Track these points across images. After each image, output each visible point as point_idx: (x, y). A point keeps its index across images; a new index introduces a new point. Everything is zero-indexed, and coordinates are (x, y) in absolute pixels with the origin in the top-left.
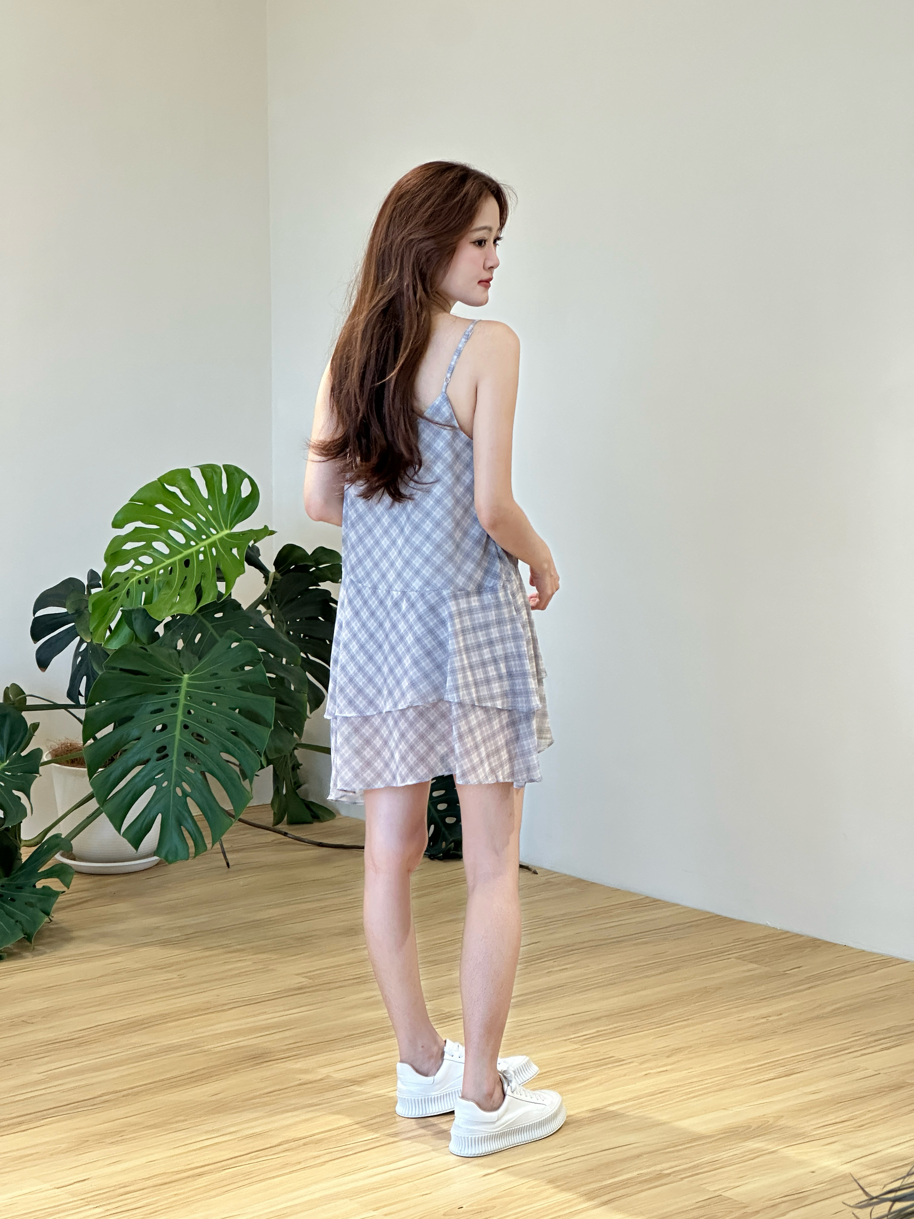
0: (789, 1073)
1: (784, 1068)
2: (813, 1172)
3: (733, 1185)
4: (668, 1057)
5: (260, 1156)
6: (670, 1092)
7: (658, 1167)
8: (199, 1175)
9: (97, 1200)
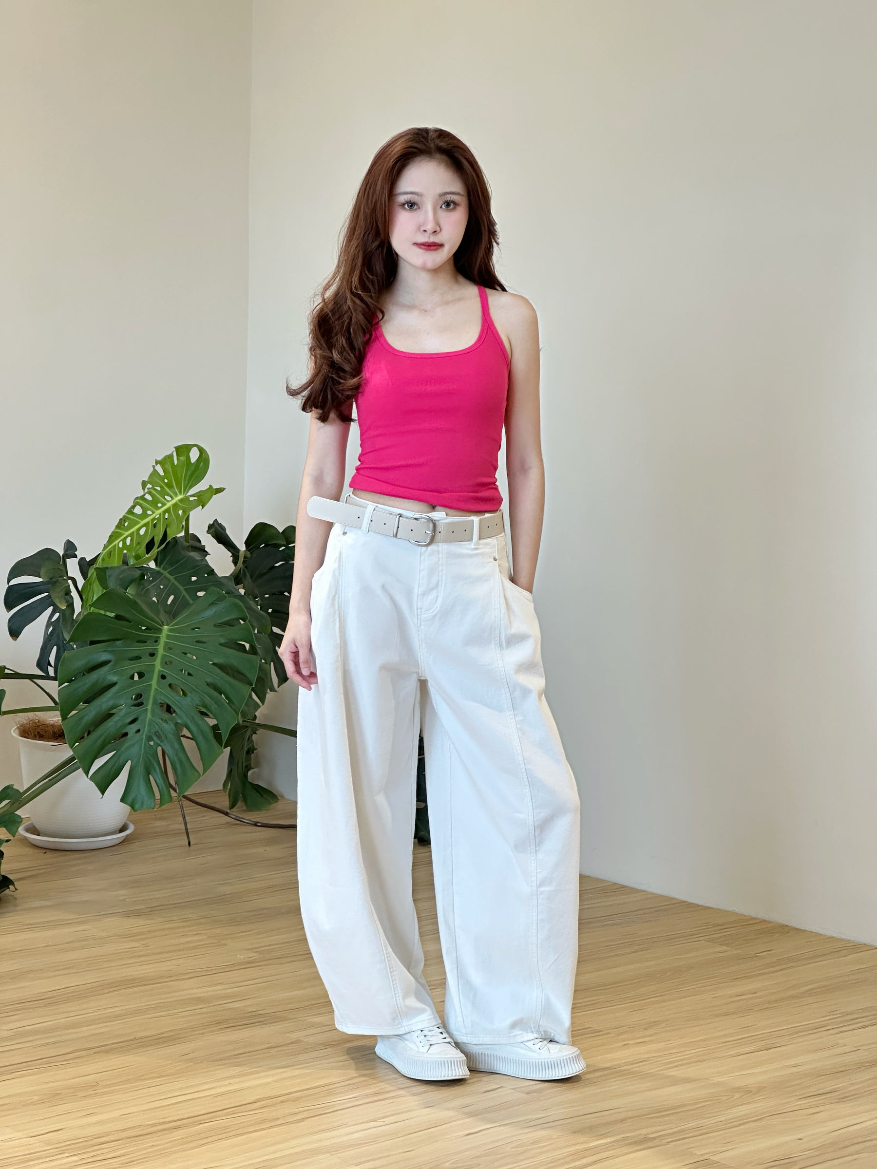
0: (768, 1047)
1: (762, 1042)
2: (800, 1139)
3: (720, 1149)
4: (645, 1029)
5: (237, 1112)
6: (648, 1062)
7: (643, 1132)
8: (177, 1128)
9: (71, 1149)
